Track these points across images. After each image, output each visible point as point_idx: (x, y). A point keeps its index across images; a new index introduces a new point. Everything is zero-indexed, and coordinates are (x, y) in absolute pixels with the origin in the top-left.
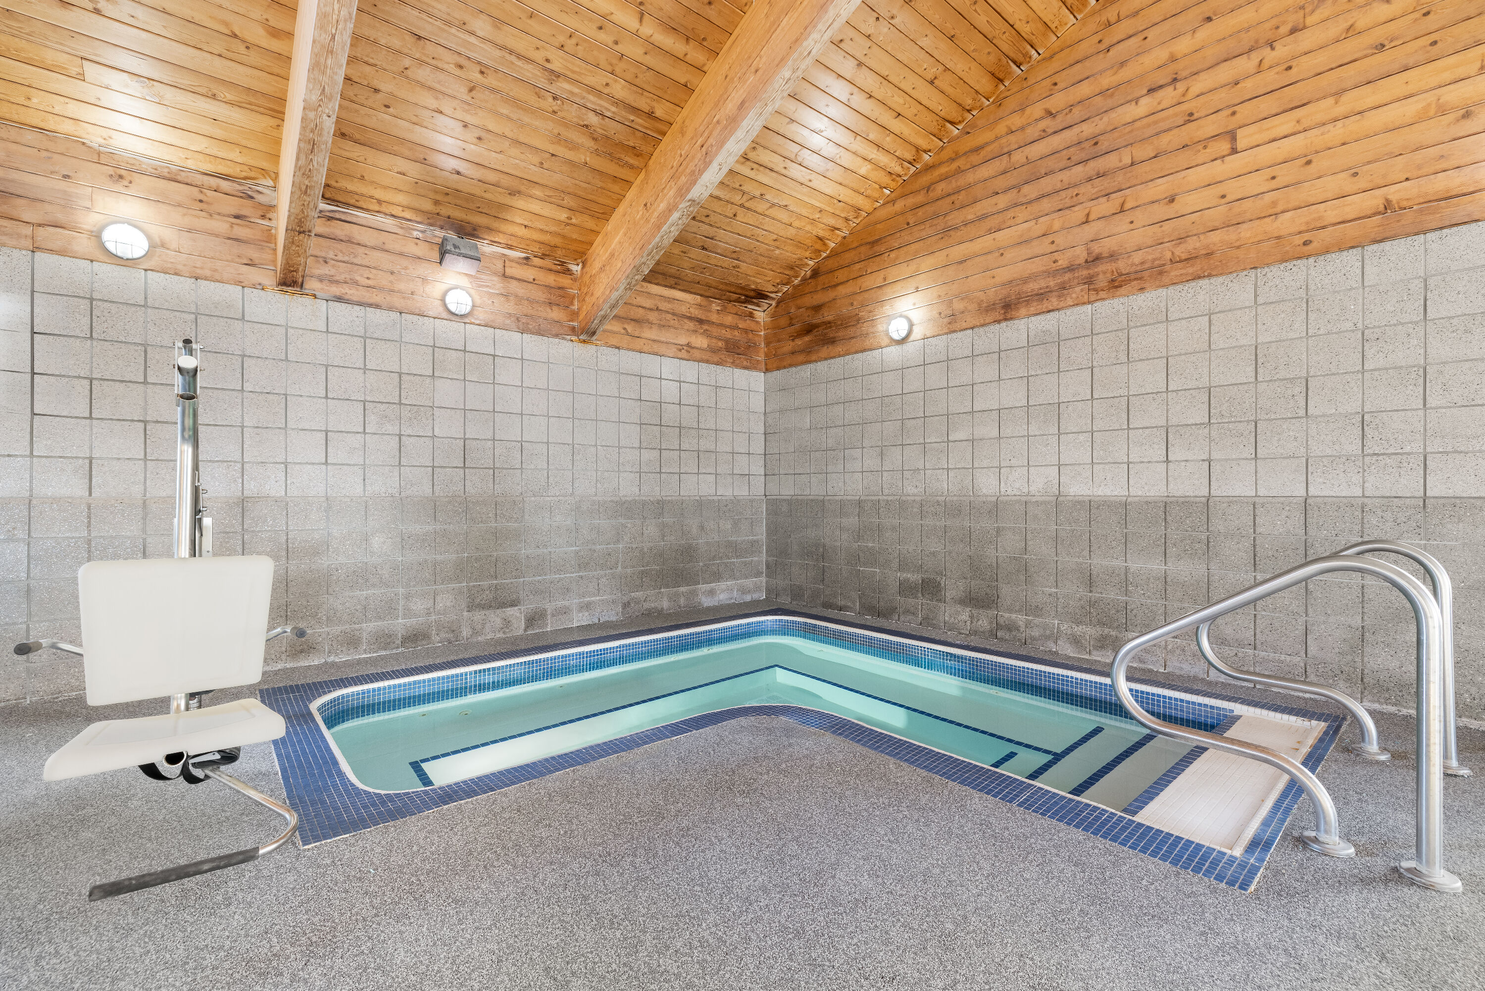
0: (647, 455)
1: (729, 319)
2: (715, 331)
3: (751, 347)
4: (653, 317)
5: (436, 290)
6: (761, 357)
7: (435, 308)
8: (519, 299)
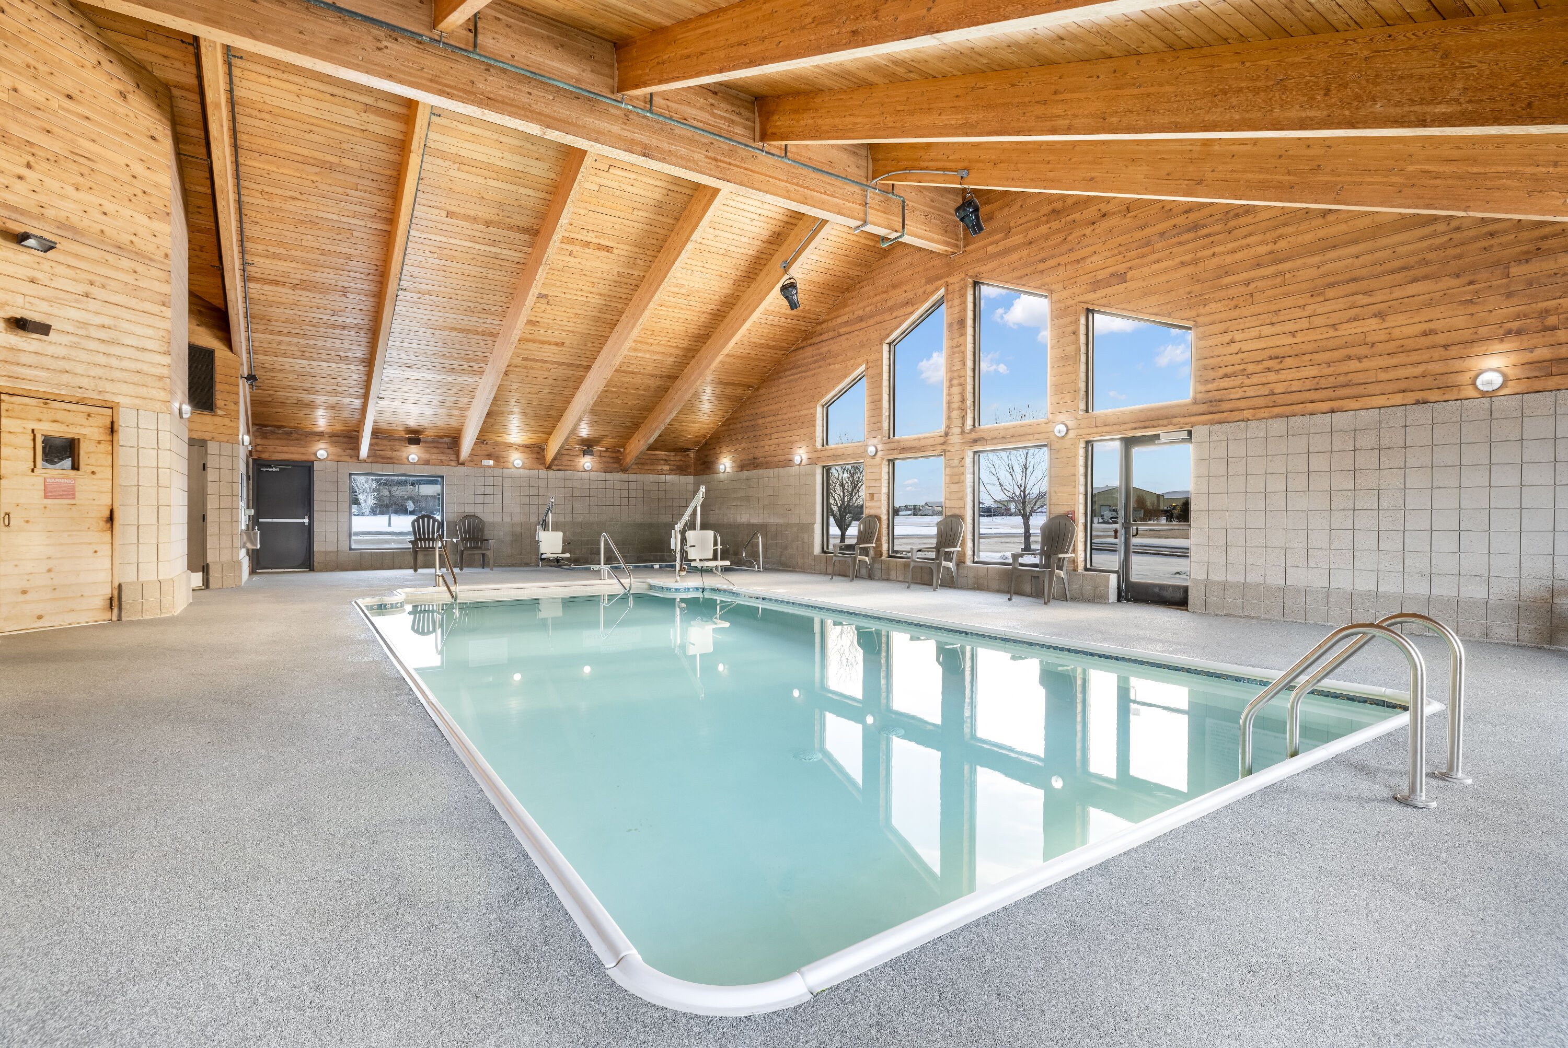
0: (645, 508)
1: (678, 458)
2: (672, 463)
3: (687, 467)
4: (648, 462)
5: (581, 464)
6: (692, 470)
7: (581, 469)
8: (604, 463)
